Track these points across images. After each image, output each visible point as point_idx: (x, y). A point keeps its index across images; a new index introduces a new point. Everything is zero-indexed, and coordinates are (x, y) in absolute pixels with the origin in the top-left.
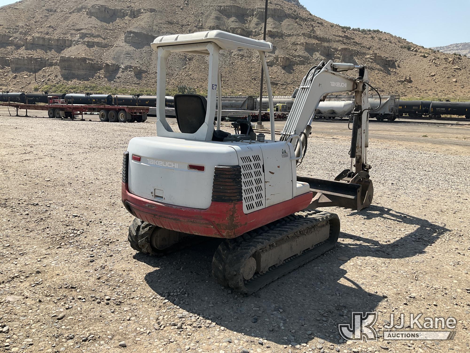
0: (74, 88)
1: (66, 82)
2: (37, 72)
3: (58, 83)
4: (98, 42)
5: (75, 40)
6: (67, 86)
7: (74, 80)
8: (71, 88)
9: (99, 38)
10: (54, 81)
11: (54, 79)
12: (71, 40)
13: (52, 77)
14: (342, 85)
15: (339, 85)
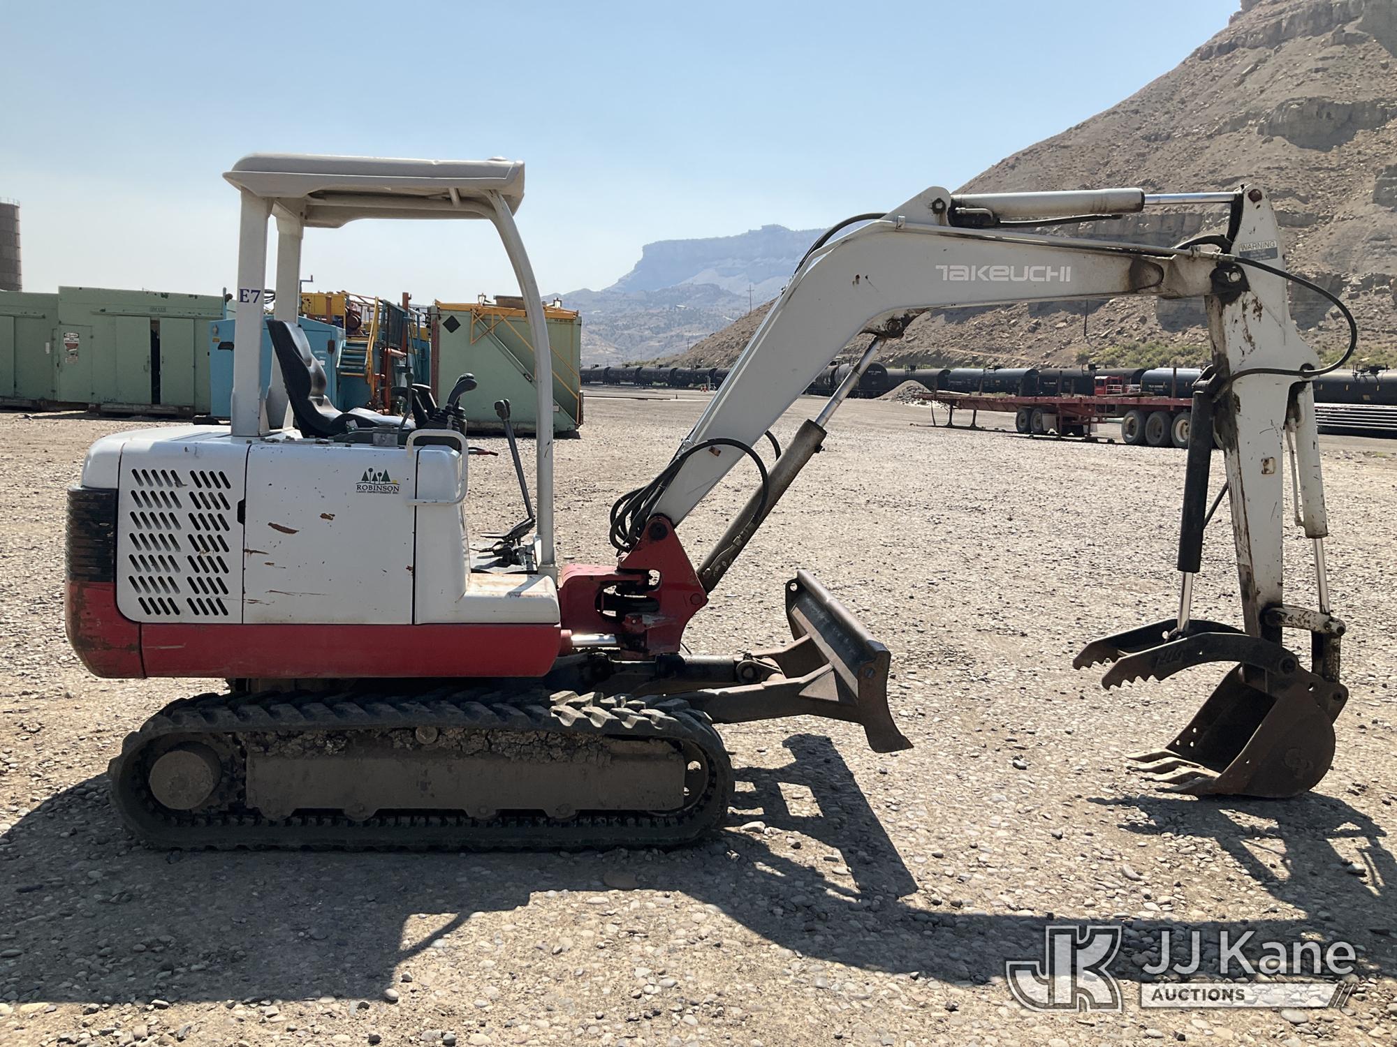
0: (1190, 353)
1: (1170, 334)
2: (1092, 312)
3: (1145, 340)
4: (1282, 212)
5: (1212, 214)
6: (1170, 347)
7: (1194, 330)
8: (1180, 353)
9: (1288, 201)
10: (1135, 333)
11: (1136, 330)
12: (1200, 214)
13: (1133, 322)
14: (1037, 274)
15: (1009, 276)
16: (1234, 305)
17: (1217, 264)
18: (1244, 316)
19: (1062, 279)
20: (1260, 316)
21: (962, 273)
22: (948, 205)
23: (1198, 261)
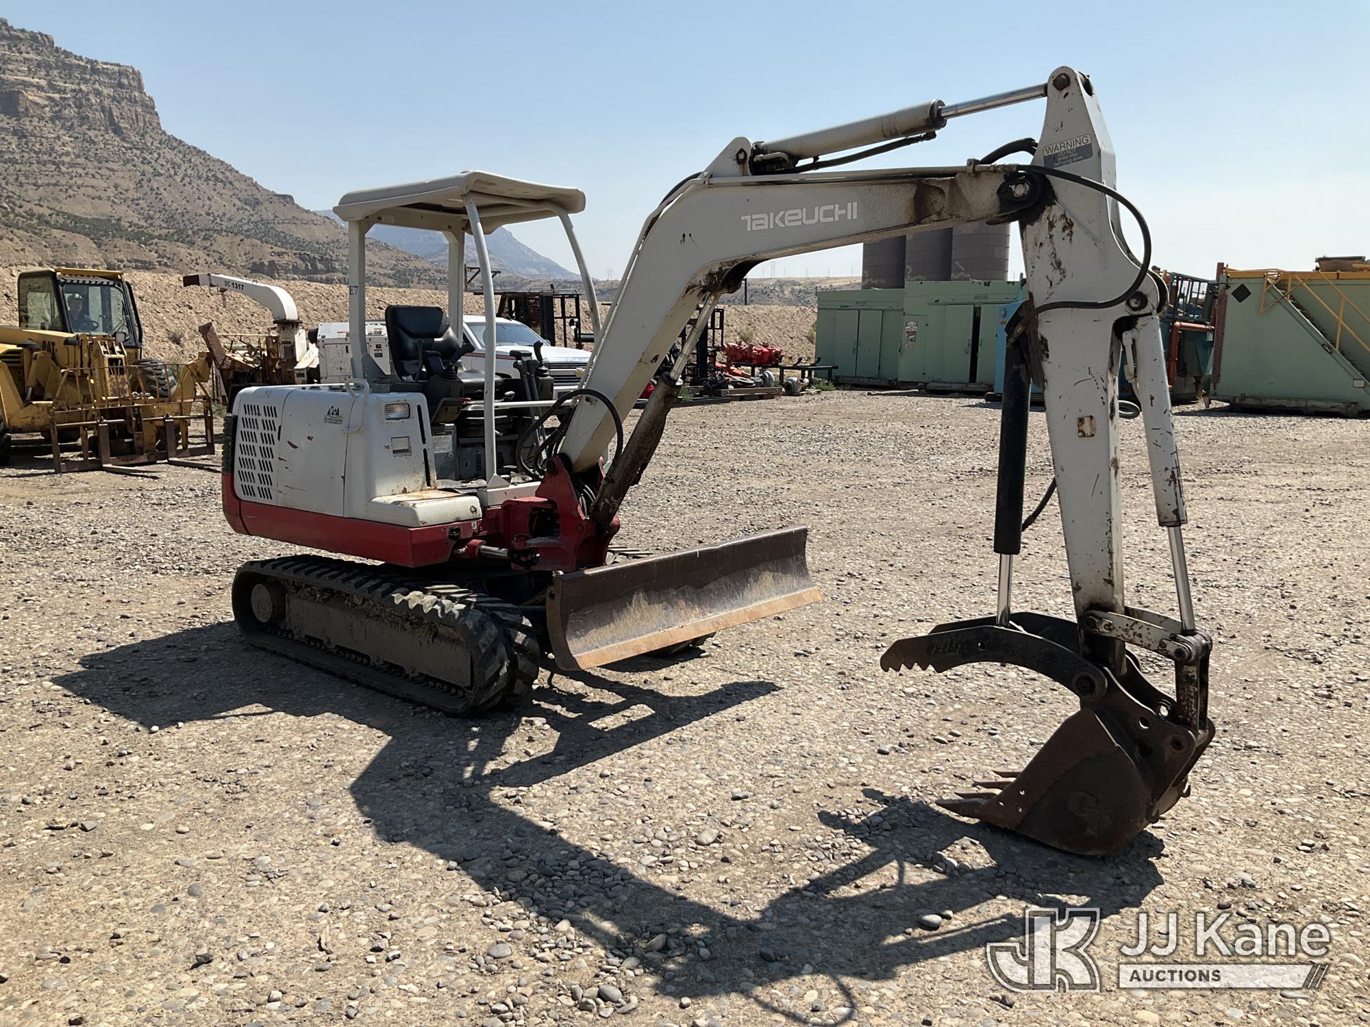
14: (827, 214)
15: (801, 220)
16: (1036, 224)
17: (1005, 177)
18: (1051, 237)
19: (849, 218)
20: (1071, 234)
21: (762, 222)
22: (749, 155)
23: (983, 175)
